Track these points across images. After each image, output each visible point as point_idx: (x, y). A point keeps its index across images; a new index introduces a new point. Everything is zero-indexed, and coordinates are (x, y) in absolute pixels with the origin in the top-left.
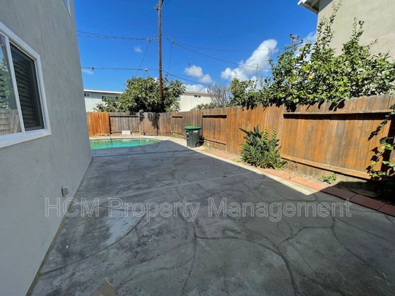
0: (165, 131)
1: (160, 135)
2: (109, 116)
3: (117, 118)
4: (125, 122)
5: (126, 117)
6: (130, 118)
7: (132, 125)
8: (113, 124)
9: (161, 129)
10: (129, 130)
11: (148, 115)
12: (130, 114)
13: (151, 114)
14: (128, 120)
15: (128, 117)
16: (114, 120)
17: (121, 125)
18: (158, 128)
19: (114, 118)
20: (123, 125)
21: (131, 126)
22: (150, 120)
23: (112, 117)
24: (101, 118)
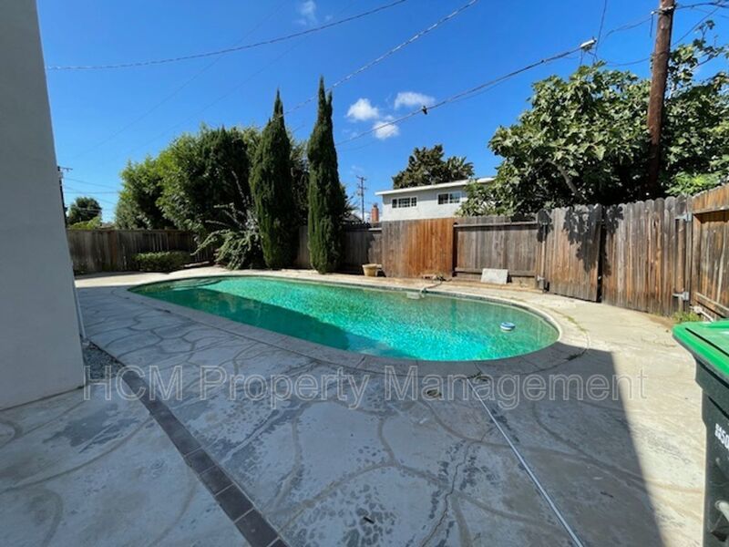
0: (640, 287)
1: (613, 302)
2: (455, 229)
3: (474, 234)
4: (494, 242)
5: (499, 228)
6: (512, 232)
7: (517, 254)
8: (462, 249)
9: (620, 275)
10: (505, 268)
11: (568, 216)
12: (513, 219)
13: (580, 213)
14: (506, 239)
15: (507, 228)
16: (466, 238)
17: (483, 253)
18: (604, 269)
19: (466, 233)
20: (490, 252)
21: (512, 257)
22: (571, 238)
23: (462, 229)
24: (437, 232)
